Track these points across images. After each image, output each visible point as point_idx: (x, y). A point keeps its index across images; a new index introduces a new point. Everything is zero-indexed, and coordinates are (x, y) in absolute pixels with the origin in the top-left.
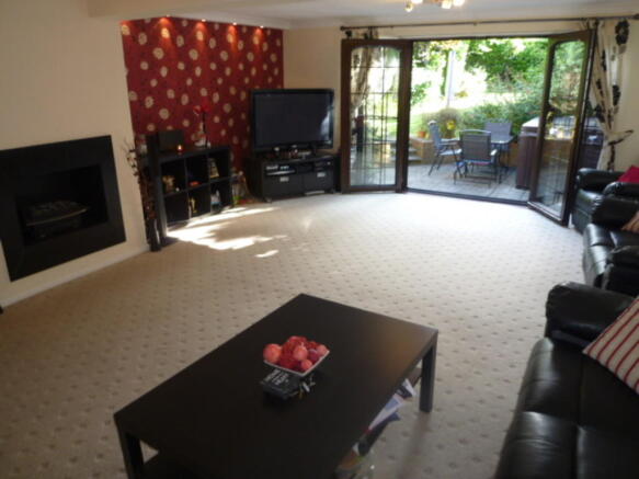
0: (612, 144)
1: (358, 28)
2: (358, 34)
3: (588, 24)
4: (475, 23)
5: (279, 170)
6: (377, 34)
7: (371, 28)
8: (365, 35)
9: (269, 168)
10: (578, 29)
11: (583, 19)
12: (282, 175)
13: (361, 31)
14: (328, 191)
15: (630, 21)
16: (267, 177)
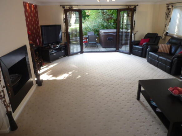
0: (134, 34)
1: (66, 6)
2: (67, 7)
3: (128, 7)
4: (101, 5)
5: (52, 51)
6: (73, 8)
7: (70, 6)
8: (70, 8)
9: (50, 51)
10: (126, 8)
11: (127, 5)
12: (54, 53)
13: (68, 7)
14: (64, 56)
15: (137, 6)
16: (51, 54)
